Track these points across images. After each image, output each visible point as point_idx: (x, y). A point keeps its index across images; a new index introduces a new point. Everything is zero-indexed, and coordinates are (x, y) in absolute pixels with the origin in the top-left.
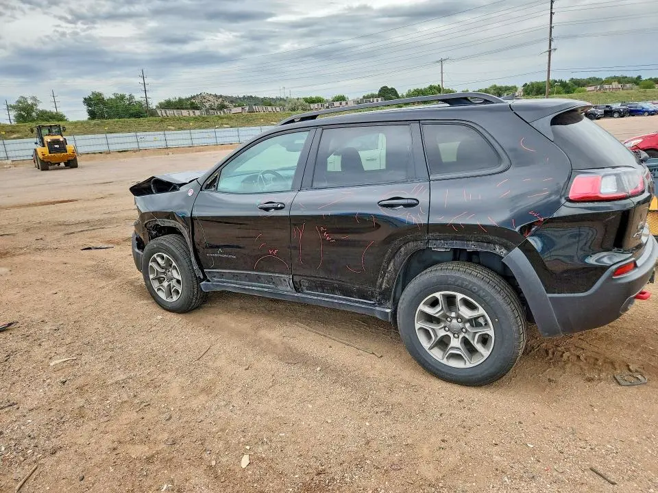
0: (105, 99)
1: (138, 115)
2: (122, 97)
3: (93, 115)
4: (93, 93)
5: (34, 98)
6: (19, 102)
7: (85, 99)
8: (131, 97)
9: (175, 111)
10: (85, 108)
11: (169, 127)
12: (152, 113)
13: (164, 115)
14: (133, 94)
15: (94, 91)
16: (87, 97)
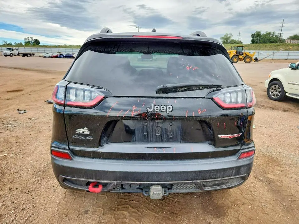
0: (261, 34)
1: (274, 42)
2: (269, 33)
3: (253, 42)
4: (257, 32)
5: (231, 34)
6: (225, 36)
7: (252, 34)
8: (274, 33)
9: (296, 40)
10: (251, 39)
11: (281, 49)
12: (283, 41)
13: (289, 42)
14: (275, 32)
15: (257, 31)
16: (253, 33)
